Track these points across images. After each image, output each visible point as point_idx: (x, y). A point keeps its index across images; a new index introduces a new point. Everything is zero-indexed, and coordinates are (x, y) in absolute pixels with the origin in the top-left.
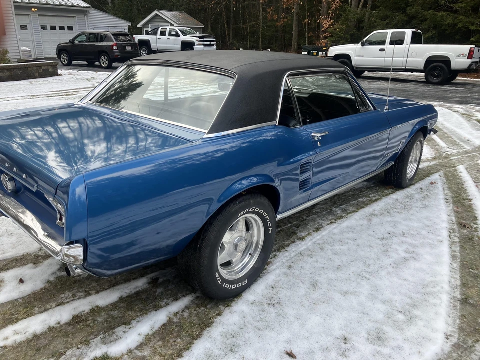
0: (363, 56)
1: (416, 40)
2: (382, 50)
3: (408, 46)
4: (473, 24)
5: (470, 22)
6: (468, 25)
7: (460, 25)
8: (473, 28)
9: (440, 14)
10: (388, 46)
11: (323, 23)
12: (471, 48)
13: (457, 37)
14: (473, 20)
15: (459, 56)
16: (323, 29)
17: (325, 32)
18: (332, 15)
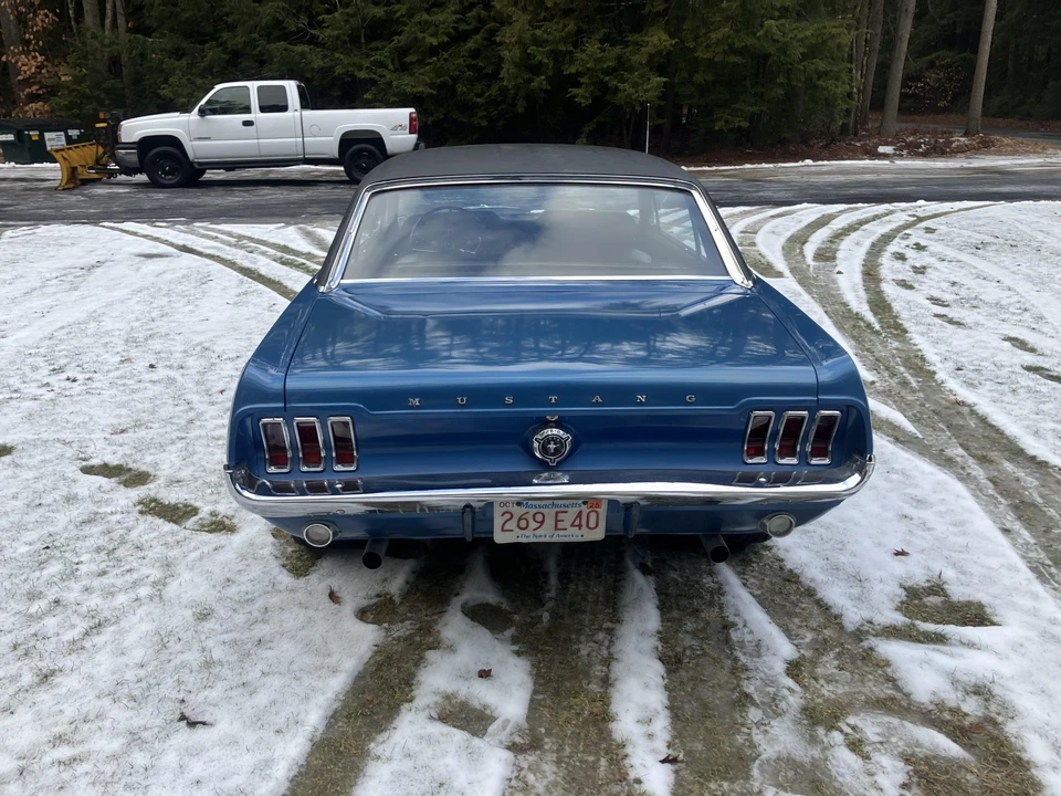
0: (209, 138)
1: (309, 101)
2: (248, 123)
3: (298, 114)
4: (360, 68)
5: (354, 64)
6: (351, 69)
7: (339, 70)
8: (362, 75)
9: (299, 48)
10: (256, 115)
11: (17, 62)
12: (411, 114)
13: (336, 93)
14: (356, 60)
15: (395, 129)
16: (20, 78)
17: (27, 82)
18: (37, 44)
